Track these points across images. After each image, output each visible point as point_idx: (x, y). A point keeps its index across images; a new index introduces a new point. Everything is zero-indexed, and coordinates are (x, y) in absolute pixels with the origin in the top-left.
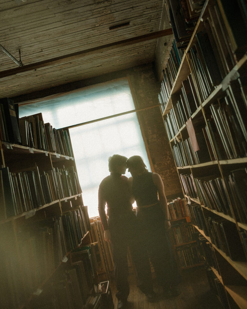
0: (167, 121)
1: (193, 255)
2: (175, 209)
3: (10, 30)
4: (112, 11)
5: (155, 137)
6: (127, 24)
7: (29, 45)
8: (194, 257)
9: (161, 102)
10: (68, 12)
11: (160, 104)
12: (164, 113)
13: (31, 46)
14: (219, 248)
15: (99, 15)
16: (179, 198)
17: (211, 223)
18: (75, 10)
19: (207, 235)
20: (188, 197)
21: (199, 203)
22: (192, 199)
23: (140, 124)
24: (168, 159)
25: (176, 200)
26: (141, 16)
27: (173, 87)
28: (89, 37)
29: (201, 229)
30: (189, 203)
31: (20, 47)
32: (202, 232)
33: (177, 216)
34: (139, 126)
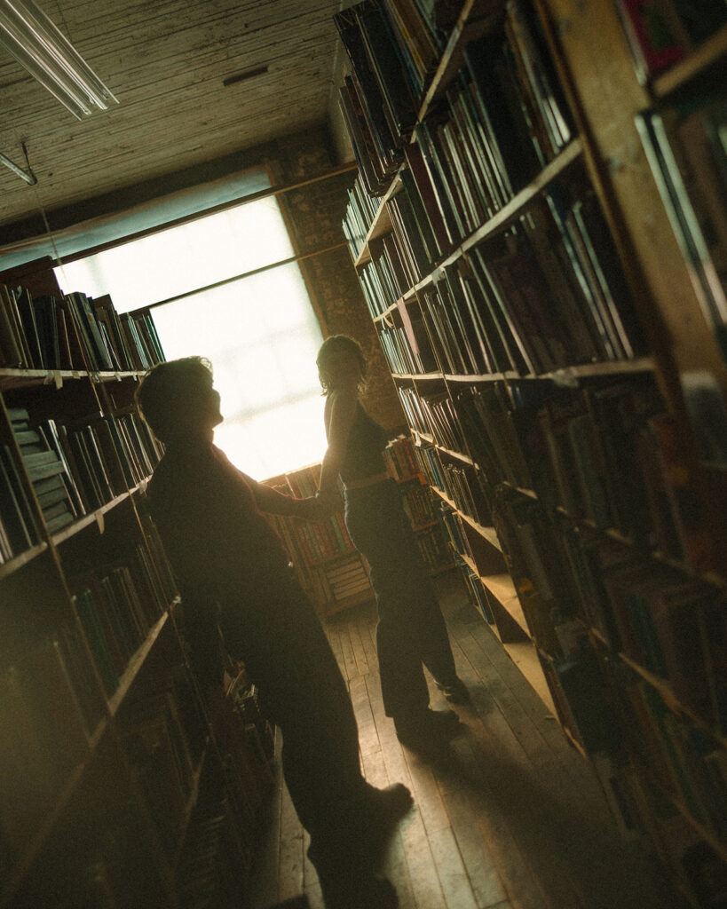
0: (364, 279)
1: (437, 548)
2: (395, 460)
3: (12, 114)
4: (231, 55)
5: (341, 304)
6: (264, 70)
7: (47, 133)
8: (438, 553)
9: (348, 237)
10: (138, 69)
11: (347, 241)
12: (357, 261)
13: (49, 135)
14: (466, 514)
15: (202, 65)
16: (402, 437)
17: (452, 475)
18: (151, 65)
19: (451, 498)
20: (415, 432)
21: (431, 441)
22: (422, 436)
23: (303, 278)
24: (372, 353)
25: (396, 440)
26: (292, 53)
27: (372, 229)
28: (178, 102)
29: (442, 490)
30: (418, 443)
31: (26, 138)
32: (444, 496)
33: (400, 473)
34: (302, 282)
